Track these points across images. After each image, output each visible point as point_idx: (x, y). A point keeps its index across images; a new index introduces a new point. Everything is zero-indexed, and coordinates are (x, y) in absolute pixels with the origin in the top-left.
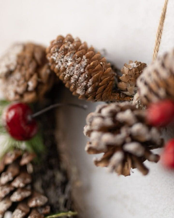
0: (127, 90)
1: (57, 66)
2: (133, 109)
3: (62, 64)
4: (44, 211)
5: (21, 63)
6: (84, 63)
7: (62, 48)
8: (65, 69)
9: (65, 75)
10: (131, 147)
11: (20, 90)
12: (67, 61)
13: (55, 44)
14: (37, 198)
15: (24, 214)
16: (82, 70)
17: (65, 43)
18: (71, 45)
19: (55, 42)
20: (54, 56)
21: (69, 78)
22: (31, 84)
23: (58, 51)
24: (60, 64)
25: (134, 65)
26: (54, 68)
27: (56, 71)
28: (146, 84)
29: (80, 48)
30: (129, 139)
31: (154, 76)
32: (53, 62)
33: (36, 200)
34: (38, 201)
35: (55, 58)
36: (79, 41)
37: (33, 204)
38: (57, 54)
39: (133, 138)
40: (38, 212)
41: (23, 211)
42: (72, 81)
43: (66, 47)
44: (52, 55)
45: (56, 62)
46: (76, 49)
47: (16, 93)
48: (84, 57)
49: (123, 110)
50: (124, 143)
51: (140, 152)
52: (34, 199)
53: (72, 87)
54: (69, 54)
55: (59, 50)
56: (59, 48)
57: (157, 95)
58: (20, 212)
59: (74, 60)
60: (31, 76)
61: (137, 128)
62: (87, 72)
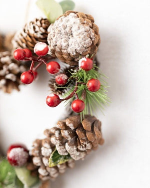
10: (9, 76)
28: (17, 41)
30: (7, 72)
31: (20, 37)
39: (10, 71)
49: (4, 56)
50: (6, 75)
51: (14, 79)
57: (22, 47)
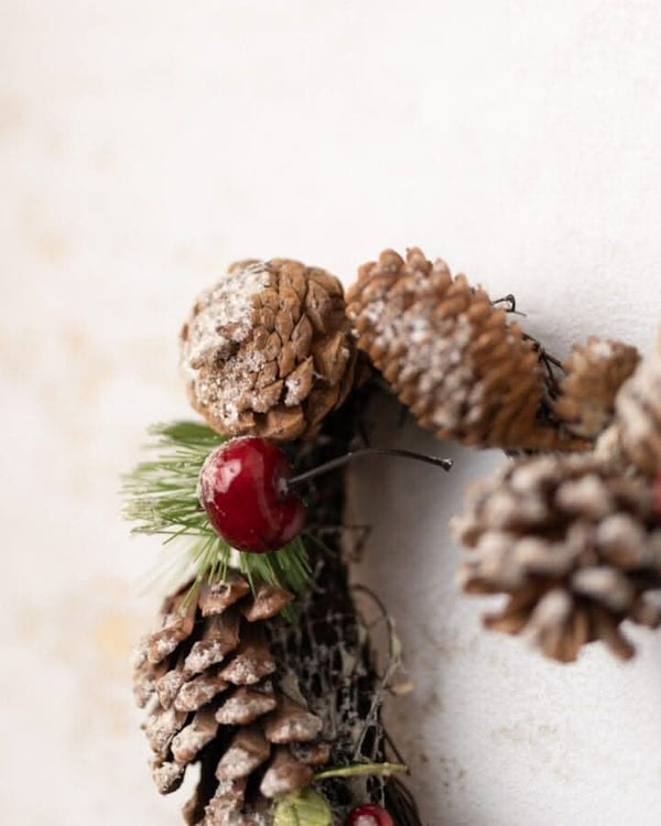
0: (578, 421)
1: (379, 342)
2: (604, 474)
3: (396, 334)
4: (310, 757)
5: (265, 324)
6: (462, 337)
7: (398, 289)
8: (403, 352)
9: (400, 368)
11: (259, 402)
12: (411, 329)
13: (377, 277)
14: (295, 718)
15: (255, 761)
16: (455, 357)
17: (406, 275)
18: (425, 284)
19: (376, 270)
20: (373, 310)
21: (415, 379)
22: (296, 388)
23: (385, 299)
24: (389, 334)
25: (603, 351)
26: (370, 345)
27: (373, 354)
29: (451, 291)
32: (369, 327)
33: (293, 724)
34: (299, 728)
35: (373, 317)
36: (446, 272)
37: (281, 733)
38: (380, 306)
40: (296, 759)
41: (251, 754)
42: (425, 385)
43: (410, 285)
44: (364, 306)
45: (379, 328)
46: (440, 293)
47: (246, 410)
48: (463, 319)
52: (287, 721)
53: (422, 404)
54: (417, 307)
55: (390, 294)
56: (388, 288)
58: (244, 755)
59: (433, 326)
60: (297, 362)
61: (616, 529)
62: (470, 363)
